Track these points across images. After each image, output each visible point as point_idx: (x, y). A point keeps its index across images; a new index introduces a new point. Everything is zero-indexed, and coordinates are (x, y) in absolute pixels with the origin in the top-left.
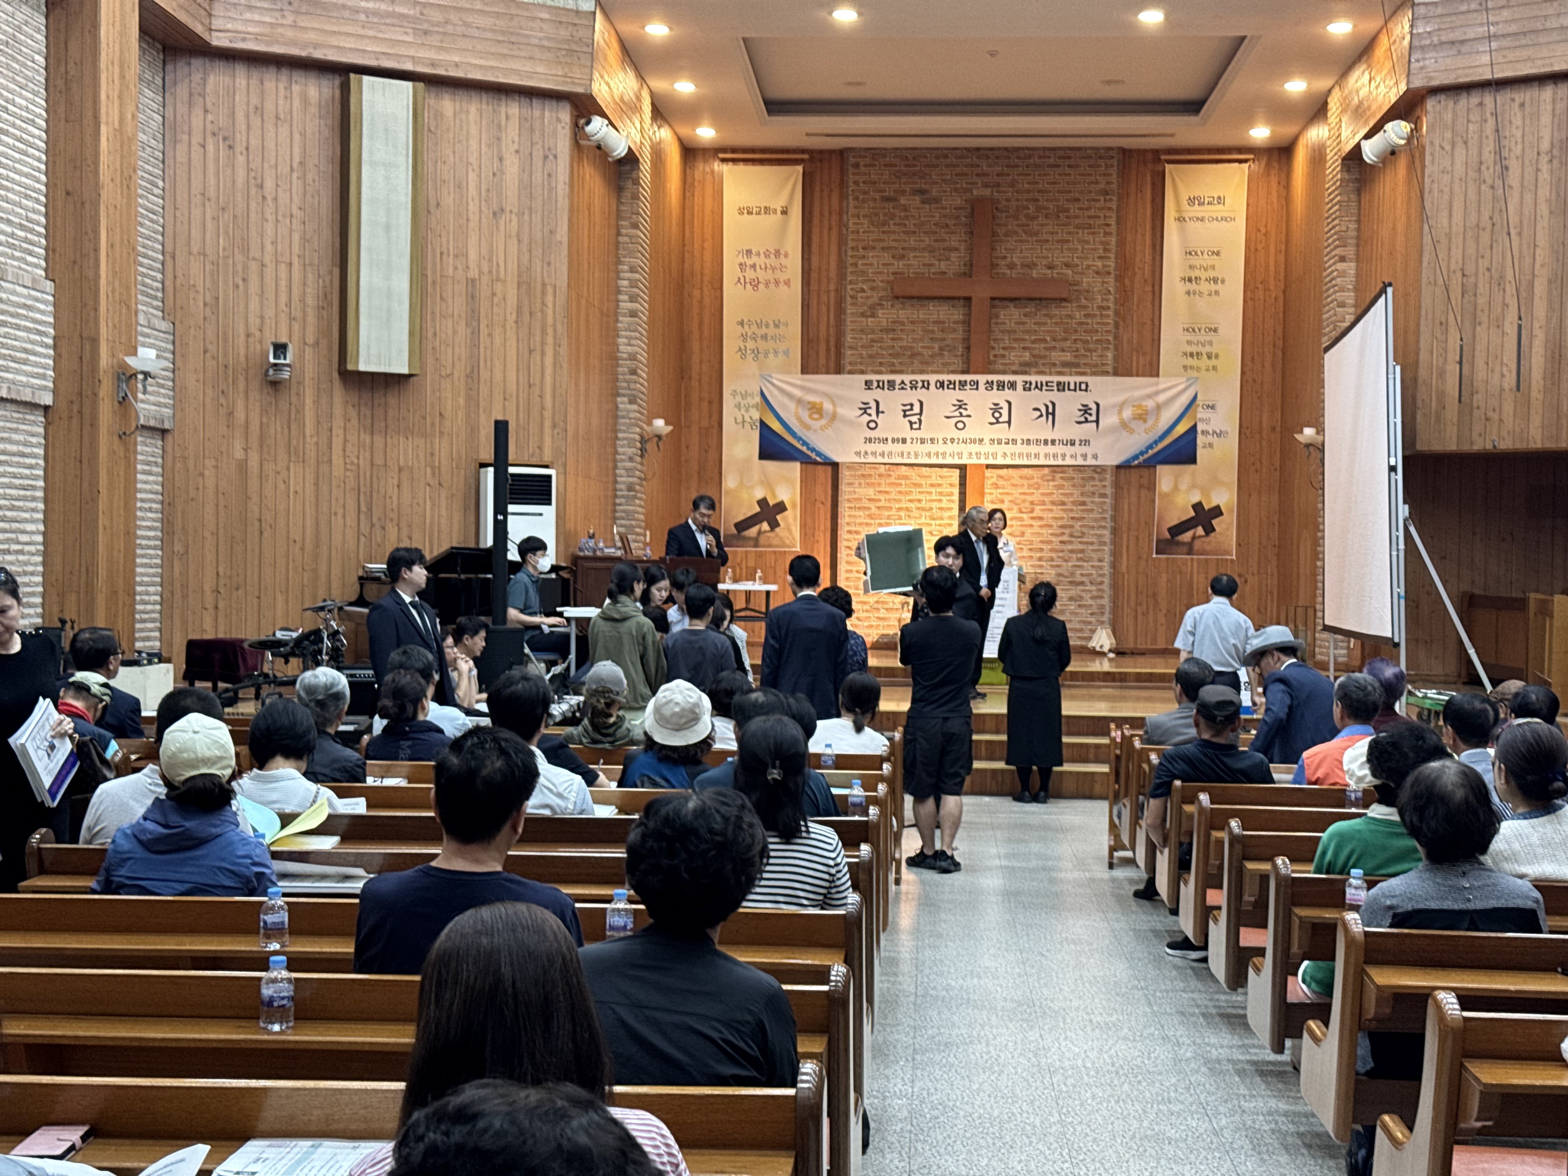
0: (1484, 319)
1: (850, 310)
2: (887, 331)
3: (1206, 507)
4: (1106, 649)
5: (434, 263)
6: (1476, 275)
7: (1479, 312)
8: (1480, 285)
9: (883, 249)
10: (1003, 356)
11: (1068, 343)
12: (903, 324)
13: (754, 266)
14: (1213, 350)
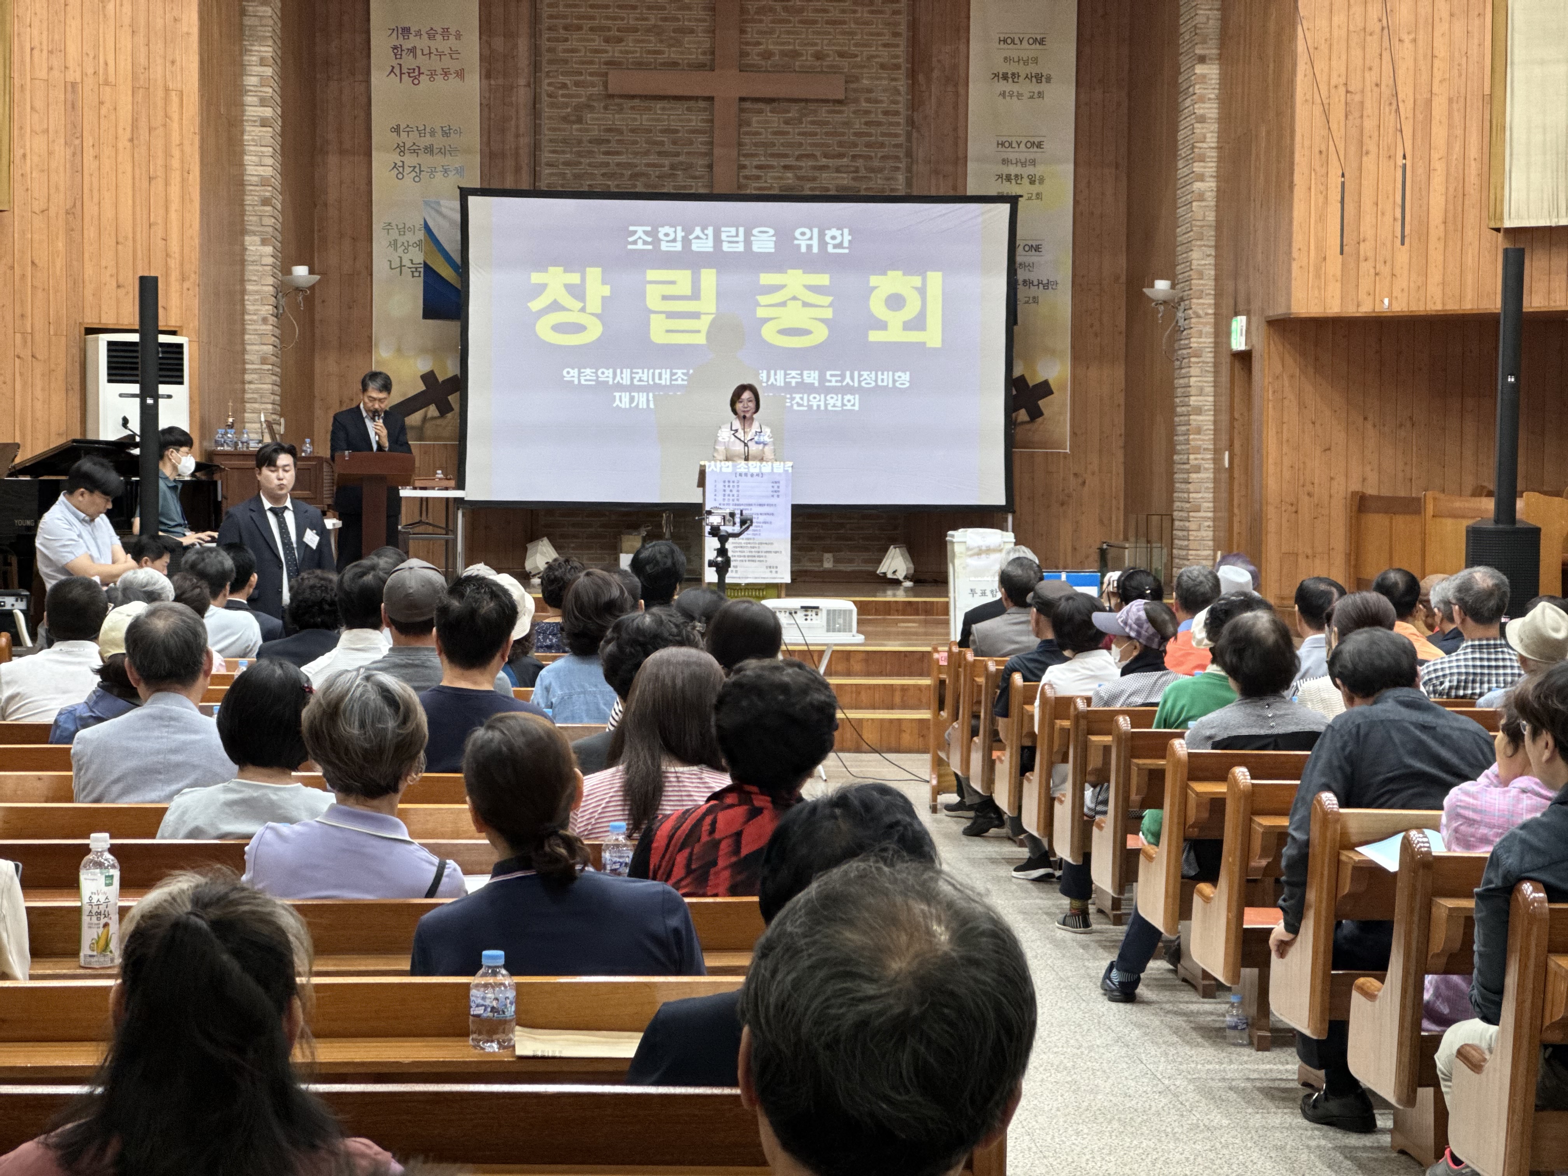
0: (1373, 148)
1: (546, 111)
2: (599, 142)
3: (1031, 384)
4: (900, 576)
5: (23, 62)
6: (1363, 91)
7: (1366, 139)
8: (1368, 104)
9: (592, 29)
10: (758, 178)
11: (845, 161)
12: (620, 132)
13: (413, 50)
14: (1038, 170)
